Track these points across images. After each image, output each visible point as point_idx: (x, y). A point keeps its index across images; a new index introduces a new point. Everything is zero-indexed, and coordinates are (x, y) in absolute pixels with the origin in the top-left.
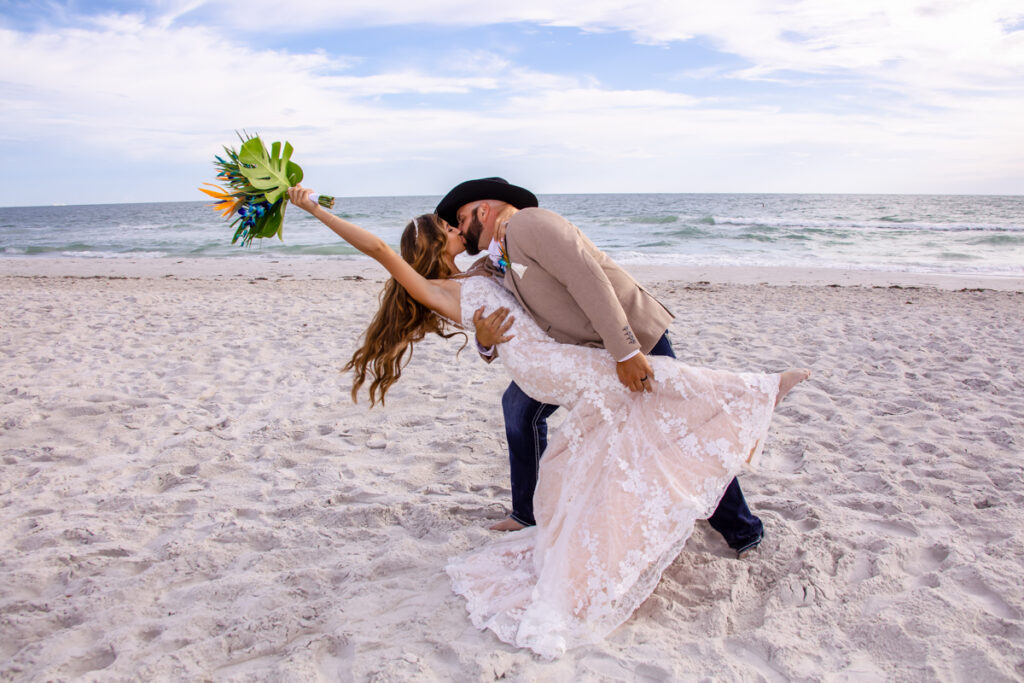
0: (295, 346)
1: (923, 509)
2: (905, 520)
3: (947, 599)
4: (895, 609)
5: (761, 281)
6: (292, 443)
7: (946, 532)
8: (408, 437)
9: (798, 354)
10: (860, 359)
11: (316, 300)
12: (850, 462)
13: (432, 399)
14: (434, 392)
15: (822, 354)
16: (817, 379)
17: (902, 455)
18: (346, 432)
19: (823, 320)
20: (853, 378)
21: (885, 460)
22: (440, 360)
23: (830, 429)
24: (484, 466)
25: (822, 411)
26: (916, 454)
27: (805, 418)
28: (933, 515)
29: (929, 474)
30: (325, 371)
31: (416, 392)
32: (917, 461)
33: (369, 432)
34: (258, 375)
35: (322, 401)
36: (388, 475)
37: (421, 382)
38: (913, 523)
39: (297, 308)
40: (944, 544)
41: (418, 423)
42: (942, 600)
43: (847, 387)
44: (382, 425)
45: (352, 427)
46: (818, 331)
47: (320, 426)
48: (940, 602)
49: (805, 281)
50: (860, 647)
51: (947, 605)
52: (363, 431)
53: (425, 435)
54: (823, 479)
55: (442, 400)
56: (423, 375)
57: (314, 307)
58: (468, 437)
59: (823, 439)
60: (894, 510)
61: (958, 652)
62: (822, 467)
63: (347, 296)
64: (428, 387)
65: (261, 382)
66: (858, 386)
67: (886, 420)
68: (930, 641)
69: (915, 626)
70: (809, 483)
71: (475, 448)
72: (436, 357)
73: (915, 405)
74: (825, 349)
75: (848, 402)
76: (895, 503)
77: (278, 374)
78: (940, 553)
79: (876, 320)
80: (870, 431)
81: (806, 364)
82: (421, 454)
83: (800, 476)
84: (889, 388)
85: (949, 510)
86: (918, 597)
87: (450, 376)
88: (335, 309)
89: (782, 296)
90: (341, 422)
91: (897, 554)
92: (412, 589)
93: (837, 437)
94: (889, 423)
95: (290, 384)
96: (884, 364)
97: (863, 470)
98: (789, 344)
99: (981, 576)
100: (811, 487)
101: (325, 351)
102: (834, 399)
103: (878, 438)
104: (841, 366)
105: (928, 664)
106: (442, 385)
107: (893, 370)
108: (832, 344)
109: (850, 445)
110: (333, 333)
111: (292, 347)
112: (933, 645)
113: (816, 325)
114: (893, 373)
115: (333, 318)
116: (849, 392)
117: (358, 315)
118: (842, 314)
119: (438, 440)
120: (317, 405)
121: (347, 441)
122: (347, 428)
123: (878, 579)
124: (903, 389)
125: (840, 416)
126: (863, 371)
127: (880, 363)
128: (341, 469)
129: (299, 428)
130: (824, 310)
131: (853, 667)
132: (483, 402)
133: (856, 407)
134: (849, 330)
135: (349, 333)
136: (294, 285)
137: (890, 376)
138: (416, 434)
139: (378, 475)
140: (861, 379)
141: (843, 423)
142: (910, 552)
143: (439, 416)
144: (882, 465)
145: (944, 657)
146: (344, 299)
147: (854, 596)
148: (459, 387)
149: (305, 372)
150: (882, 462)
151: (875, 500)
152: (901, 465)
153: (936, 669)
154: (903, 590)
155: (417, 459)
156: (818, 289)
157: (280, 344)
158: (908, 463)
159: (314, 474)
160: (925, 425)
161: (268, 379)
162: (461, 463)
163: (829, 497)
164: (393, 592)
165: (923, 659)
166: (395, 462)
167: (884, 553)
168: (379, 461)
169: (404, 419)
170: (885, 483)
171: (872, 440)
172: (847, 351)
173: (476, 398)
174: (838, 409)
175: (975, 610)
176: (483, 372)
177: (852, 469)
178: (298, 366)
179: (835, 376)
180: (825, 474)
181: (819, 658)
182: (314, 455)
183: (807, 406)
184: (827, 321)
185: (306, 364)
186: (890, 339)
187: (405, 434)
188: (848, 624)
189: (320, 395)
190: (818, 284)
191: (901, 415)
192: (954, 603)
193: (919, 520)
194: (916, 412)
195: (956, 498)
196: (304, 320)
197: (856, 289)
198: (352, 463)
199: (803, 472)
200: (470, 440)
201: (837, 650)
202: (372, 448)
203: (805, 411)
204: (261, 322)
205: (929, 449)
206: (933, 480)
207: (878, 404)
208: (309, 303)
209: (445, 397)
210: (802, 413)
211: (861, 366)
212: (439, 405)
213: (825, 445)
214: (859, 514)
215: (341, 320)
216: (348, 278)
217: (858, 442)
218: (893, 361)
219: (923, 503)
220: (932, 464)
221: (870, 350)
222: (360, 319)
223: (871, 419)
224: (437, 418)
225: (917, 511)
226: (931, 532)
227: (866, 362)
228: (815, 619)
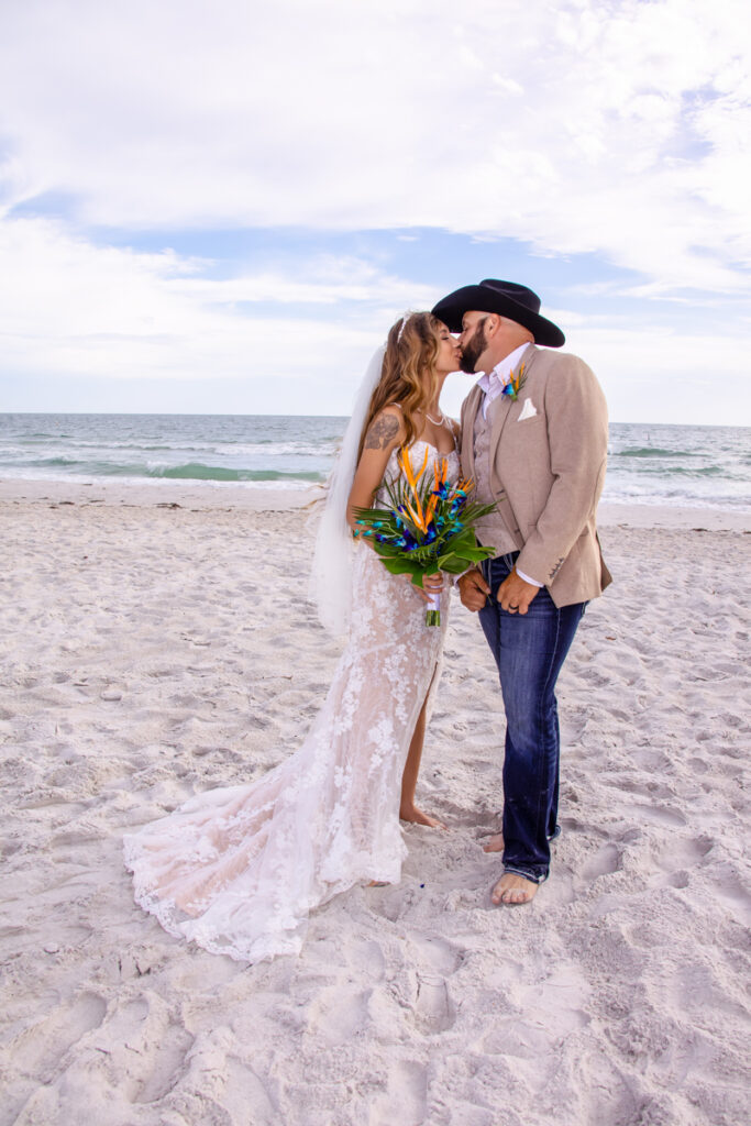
0: (64, 582)
1: (702, 792)
2: (675, 805)
3: (690, 902)
4: (627, 912)
5: (621, 522)
6: (21, 690)
7: (720, 820)
8: (149, 689)
9: (621, 606)
10: (691, 615)
11: (110, 528)
12: (638, 734)
13: (192, 646)
14: (197, 639)
15: (651, 607)
16: (634, 636)
17: (699, 728)
18: (84, 680)
19: (667, 569)
20: (677, 636)
21: (676, 734)
22: (219, 603)
23: (627, 695)
24: (221, 725)
25: (625, 674)
26: (714, 727)
27: (602, 682)
28: (708, 800)
29: (725, 752)
30: (87, 611)
31: (177, 638)
32: (713, 737)
33: (108, 682)
34: (12, 613)
35: (71, 645)
36: (110, 731)
37: (188, 626)
38: (683, 810)
39: (87, 536)
40: (710, 836)
41: (166, 673)
42: (684, 903)
43: (668, 646)
44: (126, 674)
45: (92, 674)
46: (654, 583)
47: (56, 673)
48: (680, 905)
49: (671, 524)
50: (572, 956)
51: (688, 910)
52: (103, 680)
53: (170, 686)
54: (598, 753)
55: (205, 647)
56: (191, 618)
57: (104, 536)
58: (216, 690)
59: (615, 706)
60: (669, 793)
61: (682, 967)
62: (601, 739)
63: (148, 526)
64: (191, 633)
65: (13, 620)
66: (679, 645)
67: (697, 686)
68: (654, 953)
69: (641, 934)
70: (582, 757)
71: (218, 705)
72: (216, 599)
73: (734, 670)
74: (655, 603)
75: (660, 664)
76: (671, 785)
77: (33, 613)
78: (703, 846)
79: (730, 570)
80: (672, 699)
81: (627, 618)
82: (157, 709)
83: (573, 749)
84: (713, 650)
85: (732, 795)
86: (657, 899)
87: (223, 620)
88: (126, 540)
89: (636, 539)
90: (82, 668)
91: (651, 845)
92: (86, 865)
93: (632, 705)
94: (698, 690)
95: (44, 625)
96: (717, 622)
97: (647, 744)
98: (617, 595)
99: (739, 876)
100: (581, 763)
101: (96, 588)
102: (645, 661)
103: (677, 708)
104: (668, 623)
105: (642, 980)
106: (209, 631)
107: (726, 628)
108: (665, 596)
109: (645, 714)
110: (113, 567)
111: (60, 582)
112: (655, 958)
113: (656, 574)
114: (722, 632)
115: (120, 550)
116: (665, 653)
117: (149, 548)
118: (693, 562)
119: (181, 693)
120: (64, 649)
121: (81, 691)
122: (85, 676)
123: (619, 875)
124: (729, 651)
125: (643, 680)
126: (689, 629)
127: (712, 621)
128: (59, 723)
129: (33, 674)
130: (675, 557)
131: (552, 981)
132: (247, 652)
133: (667, 671)
134: (691, 582)
135: (129, 568)
136: (99, 512)
137: (719, 635)
138: (160, 685)
139: (101, 731)
140: (686, 638)
141: (644, 689)
142: (669, 844)
143: (193, 666)
144: (672, 739)
145: (663, 972)
146: (142, 529)
147: (584, 894)
148: (227, 633)
149: (65, 610)
150: (673, 735)
151: (650, 780)
152: (694, 740)
153: (650, 988)
154: (645, 889)
155: (151, 714)
156: (679, 533)
157: (51, 578)
158: (703, 737)
159: (30, 728)
160: (738, 694)
161: (20, 617)
162: (195, 720)
163: (598, 775)
164: (62, 867)
165: (639, 974)
166: (125, 717)
167: (635, 844)
168: (108, 715)
169: (153, 668)
170: (668, 761)
171: (669, 711)
172: (678, 605)
173: (240, 647)
174: (647, 671)
175: (719, 916)
176: (261, 616)
177: (636, 743)
178: (59, 603)
179: (656, 635)
180: (602, 748)
181: (521, 967)
182: (38, 706)
183: (610, 667)
184: (671, 570)
185: (68, 601)
186: (734, 592)
187: (148, 685)
188: (568, 927)
189: (71, 637)
190: (682, 528)
191: (716, 681)
192: (696, 907)
193: (691, 807)
194: (734, 678)
195: (744, 781)
196: (86, 552)
197: (723, 534)
198: (74, 717)
199: (579, 745)
200: (217, 694)
201: (545, 958)
202: (106, 700)
203: (605, 673)
204: (38, 552)
205: (733, 722)
206: (725, 760)
207: (693, 668)
208: (102, 533)
209: (208, 645)
210: (602, 675)
211: (689, 622)
212: (198, 653)
213: (616, 713)
214: (626, 796)
215: (127, 552)
216: (164, 506)
217: (652, 712)
218: (727, 618)
219: (704, 785)
220: (731, 740)
221: (704, 605)
222: (149, 552)
223: (680, 684)
224: (190, 668)
225: (695, 795)
226: (701, 820)
227: (697, 618)
228: (531, 920)
